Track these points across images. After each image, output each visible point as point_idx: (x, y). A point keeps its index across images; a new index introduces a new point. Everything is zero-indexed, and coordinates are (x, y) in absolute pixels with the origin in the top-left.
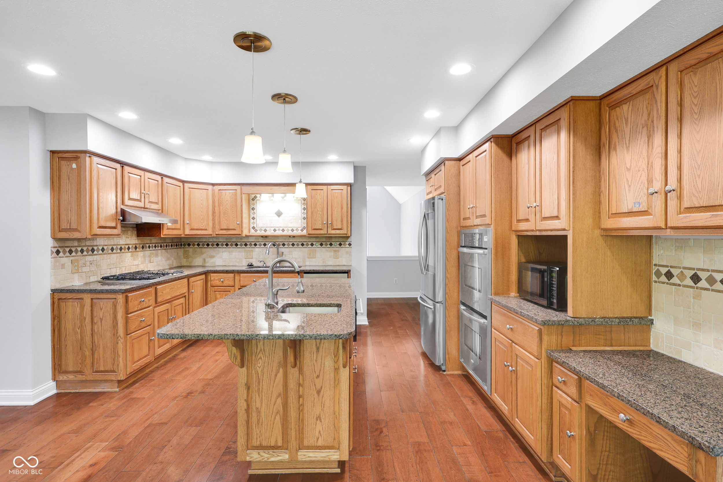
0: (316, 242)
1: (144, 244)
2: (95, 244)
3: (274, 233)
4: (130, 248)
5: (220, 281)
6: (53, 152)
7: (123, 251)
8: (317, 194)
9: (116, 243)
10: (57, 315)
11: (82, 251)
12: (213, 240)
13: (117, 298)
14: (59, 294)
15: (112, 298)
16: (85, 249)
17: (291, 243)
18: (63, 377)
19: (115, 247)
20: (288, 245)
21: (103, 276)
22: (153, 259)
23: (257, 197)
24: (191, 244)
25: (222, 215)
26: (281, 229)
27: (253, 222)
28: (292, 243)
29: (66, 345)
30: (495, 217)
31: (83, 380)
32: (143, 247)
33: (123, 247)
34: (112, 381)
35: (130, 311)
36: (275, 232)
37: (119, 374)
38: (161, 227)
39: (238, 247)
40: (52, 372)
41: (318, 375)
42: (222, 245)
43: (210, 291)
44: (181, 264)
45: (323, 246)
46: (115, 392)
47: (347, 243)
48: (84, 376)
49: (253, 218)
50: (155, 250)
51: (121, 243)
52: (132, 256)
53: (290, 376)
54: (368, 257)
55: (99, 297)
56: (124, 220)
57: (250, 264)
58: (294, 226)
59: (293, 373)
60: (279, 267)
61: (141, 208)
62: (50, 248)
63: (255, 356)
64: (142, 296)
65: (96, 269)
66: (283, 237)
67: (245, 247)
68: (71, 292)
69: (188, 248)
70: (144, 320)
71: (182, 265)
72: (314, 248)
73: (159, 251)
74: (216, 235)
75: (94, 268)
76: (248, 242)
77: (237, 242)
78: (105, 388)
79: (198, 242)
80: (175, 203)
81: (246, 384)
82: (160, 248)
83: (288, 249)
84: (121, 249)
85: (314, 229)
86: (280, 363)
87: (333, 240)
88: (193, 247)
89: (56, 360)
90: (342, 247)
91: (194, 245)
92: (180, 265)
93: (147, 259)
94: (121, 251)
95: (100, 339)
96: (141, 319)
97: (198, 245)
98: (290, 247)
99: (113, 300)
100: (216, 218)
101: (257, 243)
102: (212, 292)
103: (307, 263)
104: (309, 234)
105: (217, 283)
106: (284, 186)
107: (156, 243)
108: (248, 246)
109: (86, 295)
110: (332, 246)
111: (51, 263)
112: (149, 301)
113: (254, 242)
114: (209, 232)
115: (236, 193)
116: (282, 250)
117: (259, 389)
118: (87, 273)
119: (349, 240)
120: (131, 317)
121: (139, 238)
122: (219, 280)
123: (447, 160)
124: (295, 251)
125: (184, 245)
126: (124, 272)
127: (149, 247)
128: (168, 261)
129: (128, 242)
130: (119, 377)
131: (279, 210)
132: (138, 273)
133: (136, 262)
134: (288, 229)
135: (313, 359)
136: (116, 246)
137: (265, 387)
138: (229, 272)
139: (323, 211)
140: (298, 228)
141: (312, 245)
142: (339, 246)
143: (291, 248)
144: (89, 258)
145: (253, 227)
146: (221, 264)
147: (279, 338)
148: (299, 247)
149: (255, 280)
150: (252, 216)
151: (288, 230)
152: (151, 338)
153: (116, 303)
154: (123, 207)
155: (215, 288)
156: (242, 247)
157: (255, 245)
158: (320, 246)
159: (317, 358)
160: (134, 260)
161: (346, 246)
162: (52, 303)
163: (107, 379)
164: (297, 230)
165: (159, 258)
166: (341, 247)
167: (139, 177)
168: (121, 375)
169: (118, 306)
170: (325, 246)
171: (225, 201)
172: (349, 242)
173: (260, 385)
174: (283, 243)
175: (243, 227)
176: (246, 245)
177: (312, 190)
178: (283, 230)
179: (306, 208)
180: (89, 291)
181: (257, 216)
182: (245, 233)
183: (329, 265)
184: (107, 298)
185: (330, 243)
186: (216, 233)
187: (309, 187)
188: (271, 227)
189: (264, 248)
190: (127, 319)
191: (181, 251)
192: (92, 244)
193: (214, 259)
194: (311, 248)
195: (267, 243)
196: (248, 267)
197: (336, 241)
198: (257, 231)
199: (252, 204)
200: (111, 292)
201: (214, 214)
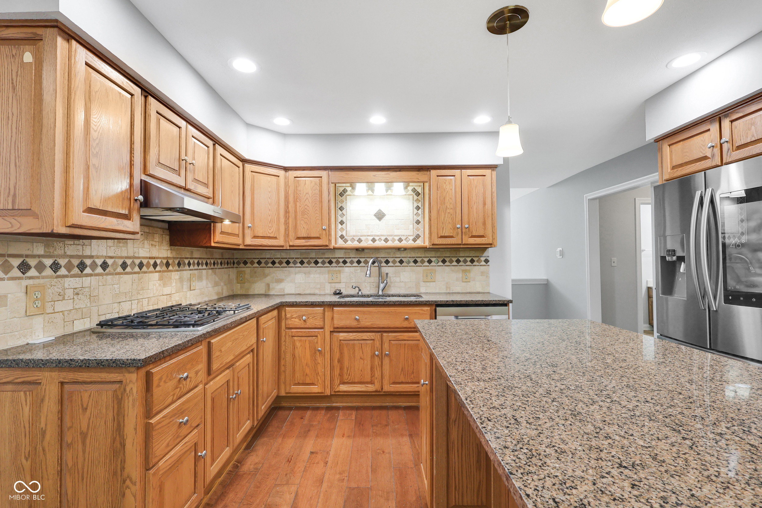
0: (435, 257)
1: (180, 258)
2: (87, 252)
3: (372, 244)
4: (157, 265)
5: (300, 320)
7: (144, 269)
8: (445, 183)
9: (131, 254)
11: (55, 267)
12: (281, 255)
13: (124, 381)
15: (112, 380)
16: (62, 262)
17: (398, 260)
19: (129, 262)
20: (394, 262)
21: (103, 318)
22: (194, 284)
23: (347, 191)
24: (249, 261)
25: (299, 216)
26: (383, 238)
27: (342, 228)
28: (400, 259)
32: (179, 264)
33: (145, 262)
35: (155, 409)
36: (374, 242)
38: (212, 228)
39: (318, 265)
42: (295, 263)
43: (285, 336)
44: (233, 293)
45: (446, 264)
47: (483, 259)
49: (342, 223)
50: (197, 269)
51: (140, 255)
52: (161, 279)
54: (513, 280)
55: (80, 379)
56: (145, 204)
57: (338, 292)
58: (403, 234)
60: (383, 296)
61: (180, 187)
64: (181, 367)
65: (89, 305)
66: (386, 251)
67: (328, 265)
69: (244, 267)
70: (187, 421)
71: (235, 293)
72: (433, 266)
73: (203, 271)
74: (290, 246)
75: (82, 303)
76: (334, 258)
77: (317, 258)
79: (258, 258)
80: (232, 192)
82: (204, 267)
83: (394, 268)
84: (141, 266)
85: (442, 237)
87: (461, 255)
88: (251, 266)
90: (475, 265)
91: (252, 263)
92: (231, 293)
93: (186, 285)
94: (141, 269)
95: (81, 485)
96: (181, 420)
97: (259, 263)
98: (396, 265)
99: (117, 386)
100: (291, 220)
101: (348, 260)
102: (287, 337)
103: (423, 290)
104: (433, 245)
105: (296, 322)
107: (200, 258)
108: (334, 265)
109: (47, 374)
110: (460, 264)
112: (197, 375)
113: (343, 258)
114: (280, 242)
115: (321, 182)
116: (385, 269)
118: (66, 313)
119: (485, 254)
120: (159, 423)
121: (173, 247)
122: (300, 317)
124: (405, 271)
125: (238, 263)
126: (146, 309)
127: (189, 264)
128: (216, 288)
129: (155, 253)
131: (380, 210)
132: (171, 310)
133: (167, 290)
134: (393, 238)
136: (131, 260)
138: (315, 305)
139: (455, 208)
140: (409, 237)
141: (430, 262)
142: (471, 264)
143: (398, 266)
144: (71, 283)
145: (342, 235)
146: (293, 292)
148: (410, 265)
149: (357, 317)
150: (340, 219)
151: (393, 240)
152: (200, 454)
153: (122, 394)
154: (144, 178)
155: (292, 330)
156: (325, 266)
157: (345, 262)
158: (442, 264)
160: (165, 285)
161: (481, 264)
164: (407, 239)
165: (204, 282)
166: (474, 266)
167: (176, 128)
169: (126, 401)
170: (449, 264)
171: (304, 194)
172: (485, 257)
174: (386, 259)
175: (330, 235)
176: (330, 262)
177: (437, 176)
178: (386, 240)
179: (420, 206)
180: (54, 365)
181: (348, 219)
182: (333, 245)
183: (455, 293)
184: (99, 380)
185: (456, 259)
186: (289, 243)
187: (434, 173)
188: (368, 236)
189: (359, 268)
190: (148, 431)
191: (232, 273)
192: (80, 254)
193: (282, 284)
194: (429, 266)
195: (362, 260)
196: (338, 296)
197: (466, 255)
198: (347, 241)
199: (339, 202)
200: (109, 366)
201: (288, 214)
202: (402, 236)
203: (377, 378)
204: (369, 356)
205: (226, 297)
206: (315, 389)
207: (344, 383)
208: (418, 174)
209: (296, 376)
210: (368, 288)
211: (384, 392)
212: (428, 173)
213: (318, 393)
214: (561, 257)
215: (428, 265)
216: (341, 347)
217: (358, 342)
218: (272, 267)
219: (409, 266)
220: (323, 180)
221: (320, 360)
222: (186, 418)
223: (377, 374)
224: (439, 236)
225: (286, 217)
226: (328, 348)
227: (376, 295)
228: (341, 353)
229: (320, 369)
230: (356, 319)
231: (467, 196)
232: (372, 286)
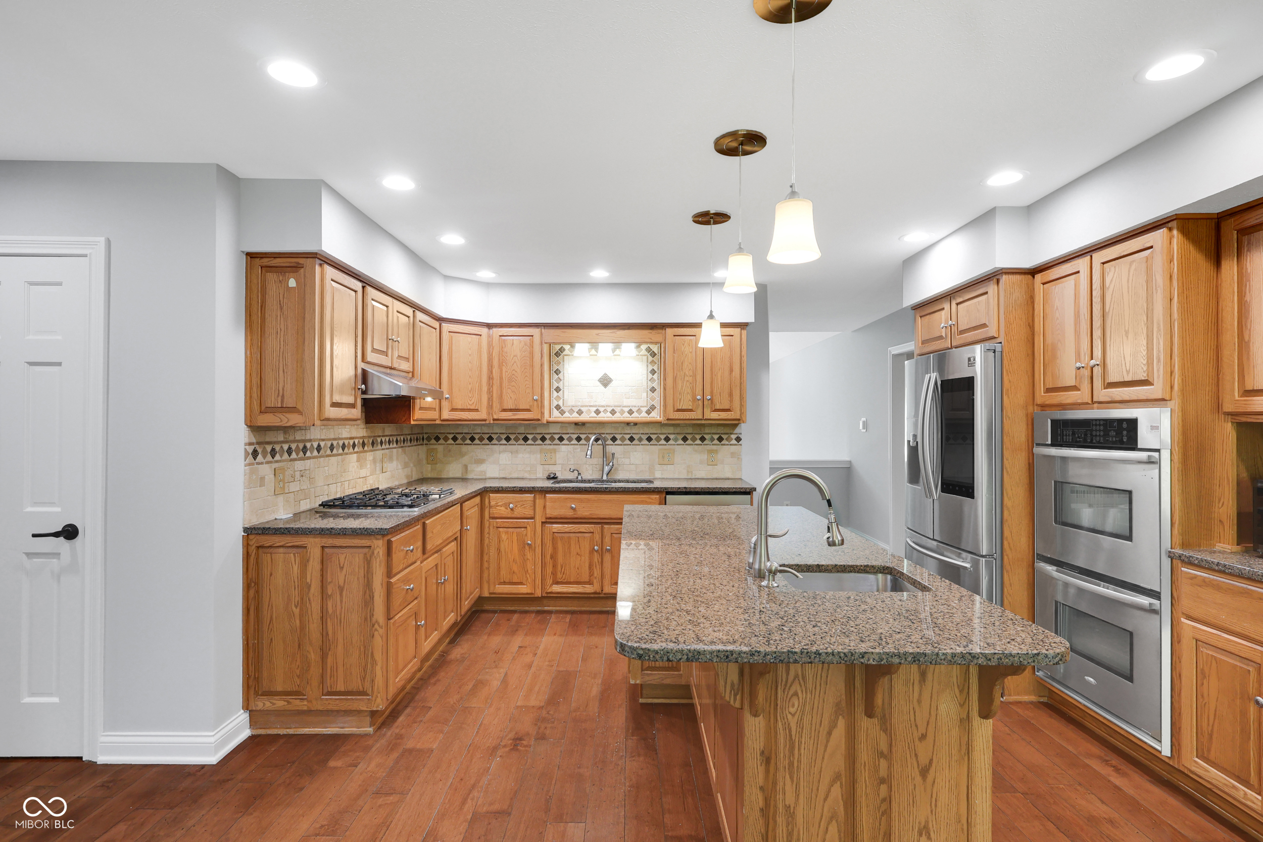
0: (675, 434)
1: (374, 437)
2: (308, 437)
3: (595, 417)
4: (355, 446)
5: (507, 509)
6: (251, 256)
7: (346, 450)
8: (684, 345)
10: (254, 580)
11: (289, 451)
12: (481, 429)
13: (373, 546)
14: (258, 537)
15: (363, 545)
16: (293, 446)
17: (628, 436)
18: (264, 704)
19: (335, 443)
20: (623, 439)
21: (323, 500)
22: (385, 465)
23: (564, 350)
24: (441, 437)
25: (505, 383)
26: (609, 409)
27: (558, 396)
28: (630, 436)
29: (272, 639)
30: (1183, 385)
31: (302, 710)
32: (373, 444)
33: (346, 442)
34: (359, 712)
35: (395, 571)
36: (597, 415)
37: (374, 699)
38: (412, 403)
39: (528, 442)
40: (243, 694)
41: (922, 734)
42: (499, 439)
43: (489, 527)
44: (423, 475)
45: (687, 442)
46: (366, 736)
47: (733, 437)
48: (305, 703)
49: (558, 390)
51: (343, 437)
52: (358, 460)
53: (862, 736)
54: (772, 462)
55: (338, 544)
57: (552, 476)
58: (634, 404)
59: (867, 729)
60: (607, 481)
61: (388, 367)
62: (243, 445)
63: (784, 689)
64: (408, 540)
65: (309, 487)
66: (613, 425)
67: (541, 442)
68: (283, 533)
69: (436, 444)
70: (413, 588)
71: (425, 476)
72: (671, 445)
73: (394, 450)
74: (494, 420)
75: (305, 484)
76: (548, 434)
77: (527, 434)
78: (346, 725)
79: (453, 433)
80: (430, 360)
81: (762, 753)
82: (395, 445)
83: (622, 447)
84: (343, 447)
85: (679, 410)
86: (838, 705)
87: (707, 432)
88: (444, 442)
89: (251, 668)
90: (724, 445)
91: (446, 439)
92: (421, 477)
93: (378, 467)
94: (343, 451)
95: (339, 628)
96: (408, 587)
97: (455, 439)
98: (625, 443)
99: (366, 550)
100: (495, 389)
101: (565, 437)
102: (491, 528)
103: (658, 475)
104: (668, 419)
105: (502, 511)
106: (621, 329)
107: (391, 435)
108: (548, 442)
109: (312, 540)
110: (705, 443)
111: (245, 475)
112: (417, 551)
113: (559, 433)
114: (482, 415)
115: (532, 342)
116: (611, 449)
117: (791, 764)
118: (296, 493)
119: (737, 430)
120: (395, 583)
121: (368, 425)
122: (506, 505)
123: (1006, 273)
124: (636, 451)
125: (429, 439)
127: (381, 443)
128: (406, 469)
129: (354, 434)
130: (375, 705)
131: (605, 374)
133: (363, 472)
134: (622, 410)
135: (911, 697)
136: (337, 442)
137: (804, 760)
138: (525, 491)
139: (694, 376)
140: (642, 409)
141: (667, 439)
142: (718, 443)
143: (628, 445)
144: (299, 465)
145: (558, 405)
146: (497, 475)
147: (914, 661)
148: (642, 443)
149: (573, 506)
150: (555, 385)
151: (622, 412)
152: (419, 624)
153: (370, 557)
154: (364, 366)
155: (497, 520)
156: (536, 443)
157: (561, 439)
158: (683, 443)
159: (920, 695)
160: (361, 467)
161: (731, 443)
162: (245, 556)
163: (350, 708)
164: (639, 411)
165: (395, 464)
166: (722, 445)
167: (385, 308)
168: (379, 700)
169: (375, 562)
170: (692, 443)
171: (512, 356)
172: (737, 434)
173: (793, 755)
174: (612, 435)
175: (542, 406)
176: (543, 439)
177: (674, 336)
178: (613, 412)
179: (656, 370)
180: (318, 533)
181: (565, 385)
182: (546, 417)
183: (698, 479)
184: (353, 545)
185: (700, 436)
186: (493, 416)
187: (669, 331)
188: (590, 406)
189: (578, 446)
190: (389, 588)
191: (422, 450)
192: (303, 438)
193: (483, 465)
194: (666, 445)
195: (583, 436)
196: (552, 481)
197: (712, 432)
198: (565, 413)
199: (555, 363)
200: (361, 534)
201: (491, 381)
202: (632, 407)
203: (596, 578)
204: (588, 552)
205: (415, 481)
206: (524, 589)
207: (557, 583)
208: (651, 333)
209: (502, 574)
210: (590, 472)
211: (605, 594)
212: (664, 331)
213: (527, 594)
214: (865, 430)
215: (665, 443)
216: (554, 540)
217: (574, 535)
218: (471, 444)
219: (642, 445)
220: (535, 340)
221: (529, 555)
222: (412, 586)
223: (597, 572)
224: (676, 409)
225: (489, 384)
226: (539, 541)
227: (599, 481)
228: (555, 548)
229: (530, 566)
230: (572, 508)
231: (710, 360)
232: (595, 469)
